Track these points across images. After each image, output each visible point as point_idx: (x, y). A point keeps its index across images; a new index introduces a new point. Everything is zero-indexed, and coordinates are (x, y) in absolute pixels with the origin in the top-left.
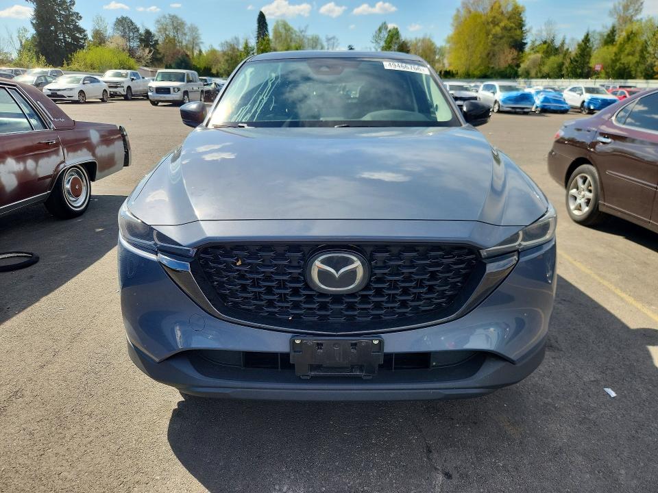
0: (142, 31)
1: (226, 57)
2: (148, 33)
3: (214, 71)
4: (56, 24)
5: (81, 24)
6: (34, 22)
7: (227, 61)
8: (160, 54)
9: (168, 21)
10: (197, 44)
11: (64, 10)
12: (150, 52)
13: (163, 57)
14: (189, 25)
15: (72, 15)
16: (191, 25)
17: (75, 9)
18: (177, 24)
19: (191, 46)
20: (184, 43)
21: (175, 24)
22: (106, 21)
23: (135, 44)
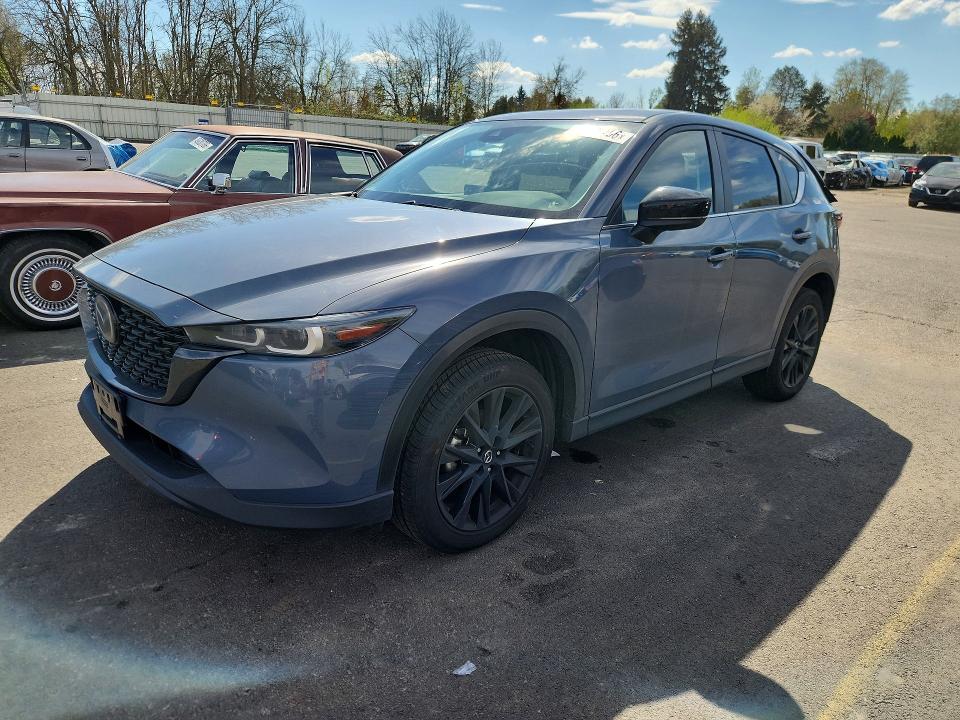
0: (809, 86)
1: (937, 122)
2: (818, 88)
3: (908, 143)
4: (693, 82)
5: (726, 81)
6: (669, 81)
7: (937, 128)
8: (826, 117)
9: (859, 69)
10: (898, 102)
11: (709, 63)
12: (810, 116)
13: (831, 121)
14: (893, 71)
15: (717, 70)
16: (897, 72)
17: (723, 62)
18: (871, 71)
19: (886, 104)
20: (876, 100)
21: (868, 73)
22: (761, 74)
23: (792, 105)
